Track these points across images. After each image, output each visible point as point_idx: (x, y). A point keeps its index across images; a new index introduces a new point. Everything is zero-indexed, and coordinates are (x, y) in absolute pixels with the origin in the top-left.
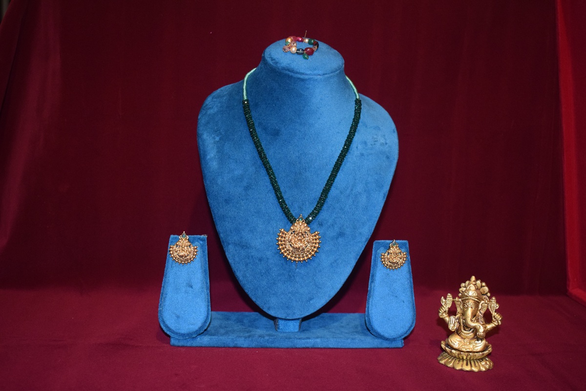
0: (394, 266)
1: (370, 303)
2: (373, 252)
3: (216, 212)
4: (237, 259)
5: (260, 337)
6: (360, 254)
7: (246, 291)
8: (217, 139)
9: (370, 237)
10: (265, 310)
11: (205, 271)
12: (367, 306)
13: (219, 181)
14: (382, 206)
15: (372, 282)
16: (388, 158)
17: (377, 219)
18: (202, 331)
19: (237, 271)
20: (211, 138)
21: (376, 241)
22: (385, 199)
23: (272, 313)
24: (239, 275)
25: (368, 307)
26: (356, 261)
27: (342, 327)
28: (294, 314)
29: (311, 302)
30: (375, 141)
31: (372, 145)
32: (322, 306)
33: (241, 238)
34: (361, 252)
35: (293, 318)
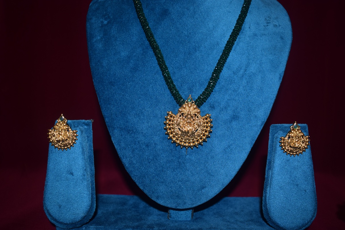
0: (295, 151)
1: (268, 192)
2: (270, 137)
3: (101, 95)
4: (123, 145)
5: (148, 227)
6: (256, 139)
7: (134, 179)
8: (105, 22)
9: (266, 120)
10: (154, 199)
11: (90, 157)
12: (264, 195)
13: (105, 63)
14: (278, 87)
15: (269, 169)
16: (282, 38)
17: (273, 101)
18: (86, 221)
19: (123, 157)
20: (99, 22)
21: (273, 125)
22: (281, 80)
23: (161, 202)
24: (125, 161)
25: (266, 196)
26: (252, 146)
27: (237, 213)
28: (185, 203)
29: (203, 191)
30: (268, 23)
31: (264, 26)
32: (215, 195)
33: (127, 122)
34: (257, 137)
35: (184, 208)
